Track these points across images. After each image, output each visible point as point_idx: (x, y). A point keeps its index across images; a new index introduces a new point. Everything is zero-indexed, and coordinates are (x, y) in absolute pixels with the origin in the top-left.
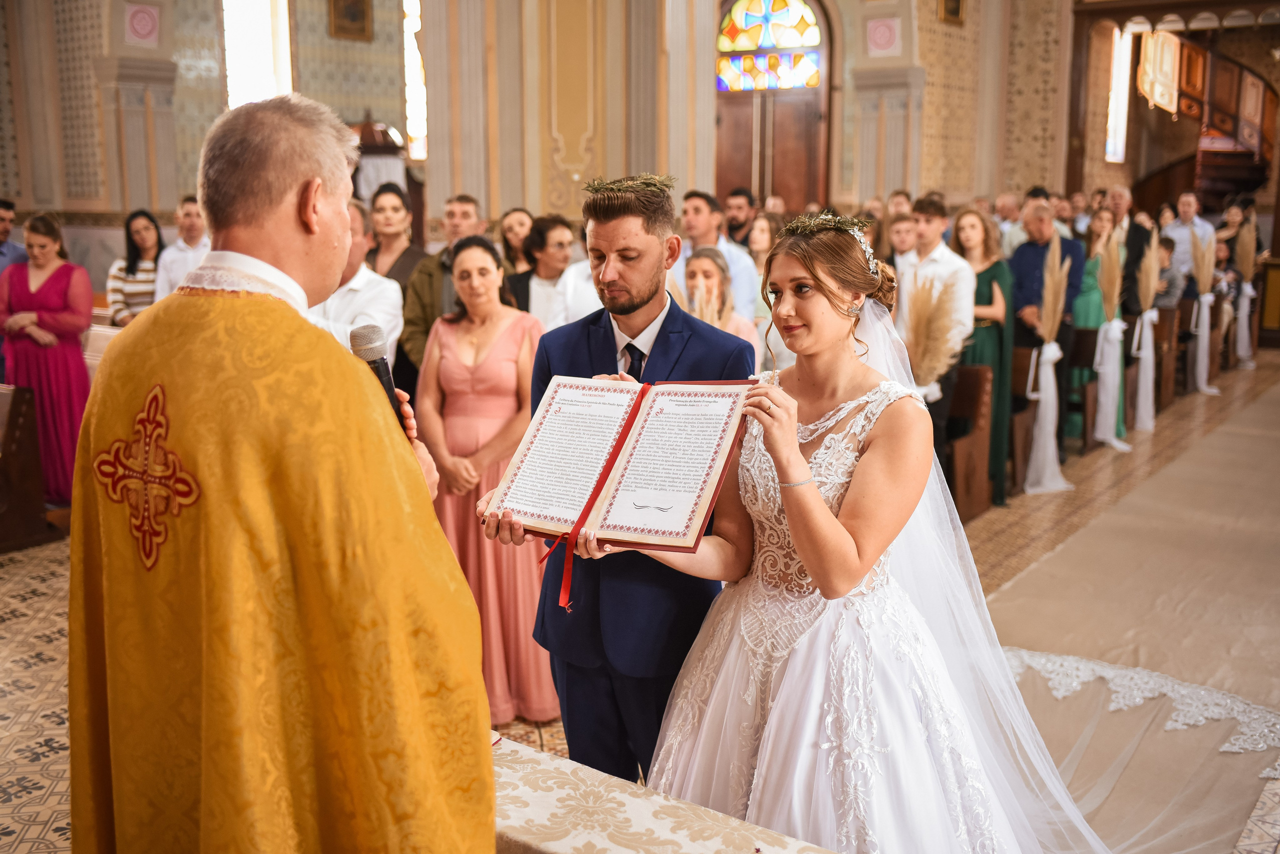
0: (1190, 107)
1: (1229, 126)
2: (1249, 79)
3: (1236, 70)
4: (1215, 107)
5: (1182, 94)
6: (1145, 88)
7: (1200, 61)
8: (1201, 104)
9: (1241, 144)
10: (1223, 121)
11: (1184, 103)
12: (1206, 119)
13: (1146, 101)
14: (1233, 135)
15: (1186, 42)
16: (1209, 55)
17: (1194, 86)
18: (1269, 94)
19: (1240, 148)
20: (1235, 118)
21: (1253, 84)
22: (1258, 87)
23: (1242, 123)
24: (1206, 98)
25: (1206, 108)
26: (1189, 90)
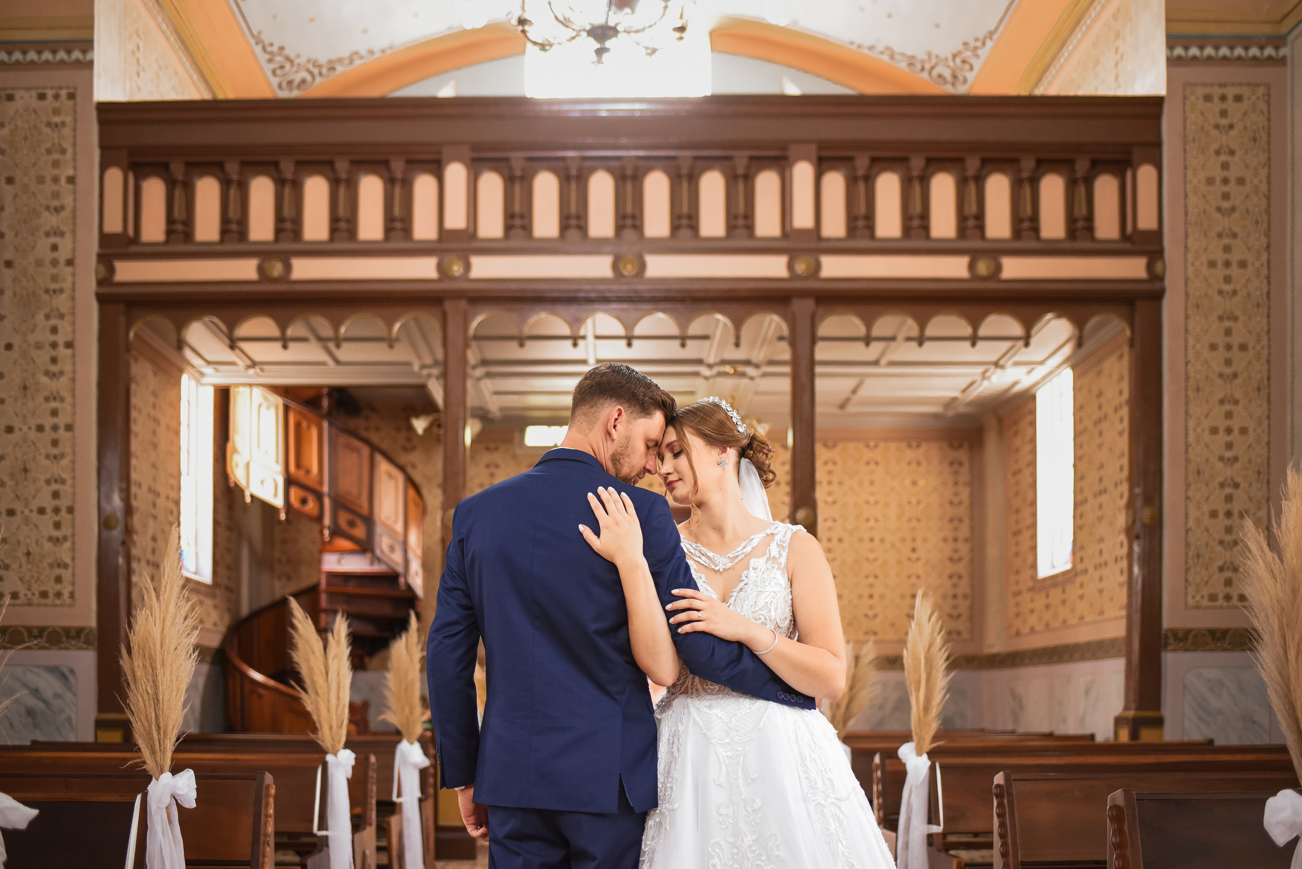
0: (304, 501)
1: (360, 532)
2: (383, 466)
3: (366, 451)
4: (339, 504)
5: (290, 482)
6: (238, 474)
7: (314, 433)
8: (319, 496)
9: (379, 560)
10: (352, 524)
11: (295, 494)
12: (327, 521)
13: (242, 491)
14: (365, 547)
15: (292, 404)
16: (325, 425)
17: (308, 472)
18: (412, 493)
19: (377, 568)
20: (369, 520)
21: (390, 476)
22: (396, 480)
23: (379, 529)
24: (326, 489)
25: (327, 502)
26: (300, 475)
